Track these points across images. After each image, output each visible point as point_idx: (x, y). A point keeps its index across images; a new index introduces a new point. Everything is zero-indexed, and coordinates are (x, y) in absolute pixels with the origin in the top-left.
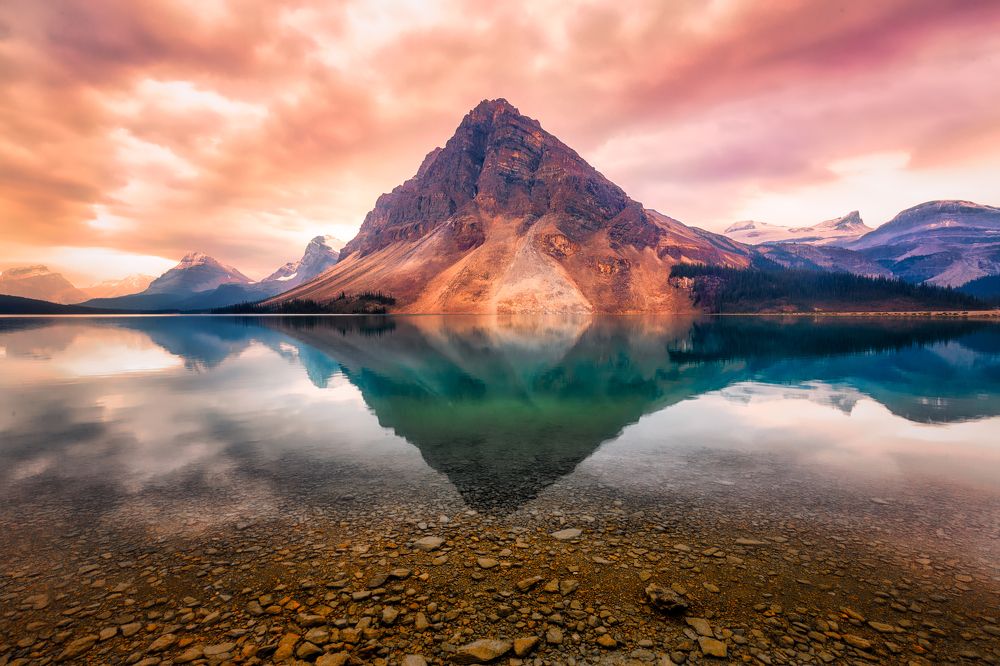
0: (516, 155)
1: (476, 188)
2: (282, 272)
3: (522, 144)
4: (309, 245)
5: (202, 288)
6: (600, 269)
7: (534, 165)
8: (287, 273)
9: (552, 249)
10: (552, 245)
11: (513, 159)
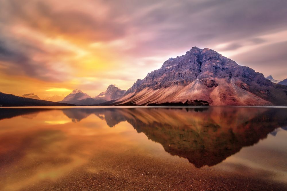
0: (218, 61)
1: (200, 70)
2: (101, 94)
3: (219, 58)
4: (108, 87)
5: (80, 99)
6: (261, 92)
7: (223, 64)
8: (102, 95)
9: (243, 87)
10: (243, 86)
11: (217, 62)
